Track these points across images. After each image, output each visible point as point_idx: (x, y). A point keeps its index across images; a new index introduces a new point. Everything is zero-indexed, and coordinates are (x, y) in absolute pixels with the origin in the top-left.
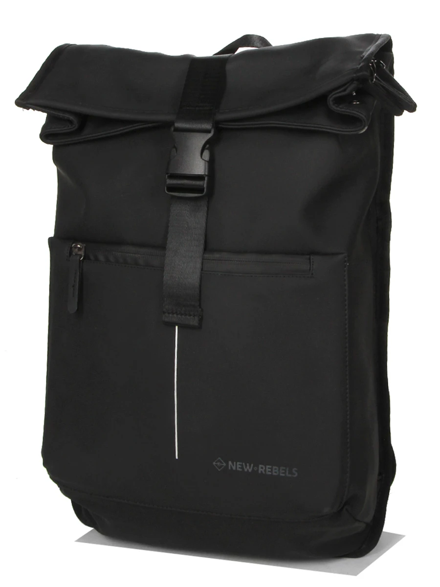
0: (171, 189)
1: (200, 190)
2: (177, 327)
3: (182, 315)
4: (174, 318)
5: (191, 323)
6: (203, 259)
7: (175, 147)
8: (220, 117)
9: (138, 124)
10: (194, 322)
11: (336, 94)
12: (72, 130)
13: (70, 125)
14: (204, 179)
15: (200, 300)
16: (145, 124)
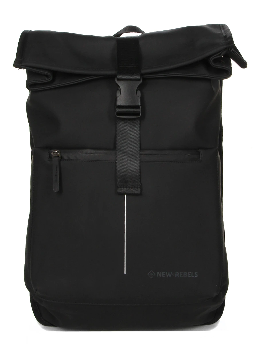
0: (119, 114)
1: (137, 114)
2: (125, 196)
3: (129, 188)
4: (124, 190)
5: (136, 192)
6: (140, 155)
7: (118, 89)
8: (143, 71)
9: (91, 77)
10: (137, 191)
11: (215, 57)
12: (48, 81)
13: (46, 78)
14: (140, 108)
15: (140, 179)
16: (96, 77)
